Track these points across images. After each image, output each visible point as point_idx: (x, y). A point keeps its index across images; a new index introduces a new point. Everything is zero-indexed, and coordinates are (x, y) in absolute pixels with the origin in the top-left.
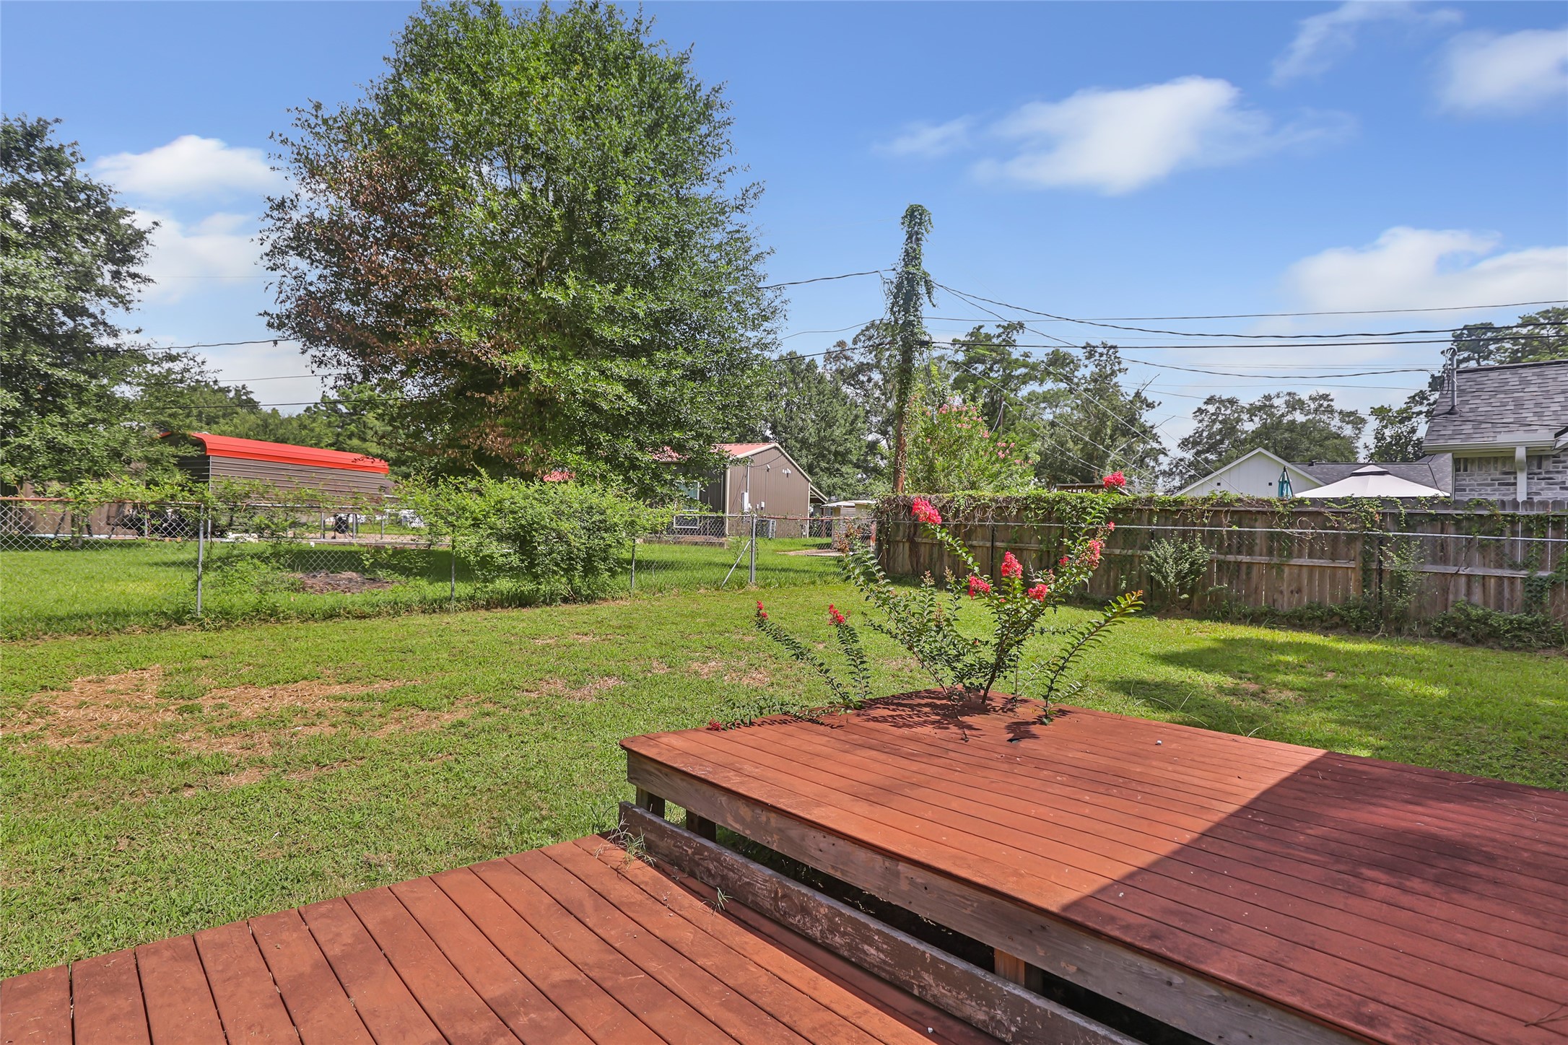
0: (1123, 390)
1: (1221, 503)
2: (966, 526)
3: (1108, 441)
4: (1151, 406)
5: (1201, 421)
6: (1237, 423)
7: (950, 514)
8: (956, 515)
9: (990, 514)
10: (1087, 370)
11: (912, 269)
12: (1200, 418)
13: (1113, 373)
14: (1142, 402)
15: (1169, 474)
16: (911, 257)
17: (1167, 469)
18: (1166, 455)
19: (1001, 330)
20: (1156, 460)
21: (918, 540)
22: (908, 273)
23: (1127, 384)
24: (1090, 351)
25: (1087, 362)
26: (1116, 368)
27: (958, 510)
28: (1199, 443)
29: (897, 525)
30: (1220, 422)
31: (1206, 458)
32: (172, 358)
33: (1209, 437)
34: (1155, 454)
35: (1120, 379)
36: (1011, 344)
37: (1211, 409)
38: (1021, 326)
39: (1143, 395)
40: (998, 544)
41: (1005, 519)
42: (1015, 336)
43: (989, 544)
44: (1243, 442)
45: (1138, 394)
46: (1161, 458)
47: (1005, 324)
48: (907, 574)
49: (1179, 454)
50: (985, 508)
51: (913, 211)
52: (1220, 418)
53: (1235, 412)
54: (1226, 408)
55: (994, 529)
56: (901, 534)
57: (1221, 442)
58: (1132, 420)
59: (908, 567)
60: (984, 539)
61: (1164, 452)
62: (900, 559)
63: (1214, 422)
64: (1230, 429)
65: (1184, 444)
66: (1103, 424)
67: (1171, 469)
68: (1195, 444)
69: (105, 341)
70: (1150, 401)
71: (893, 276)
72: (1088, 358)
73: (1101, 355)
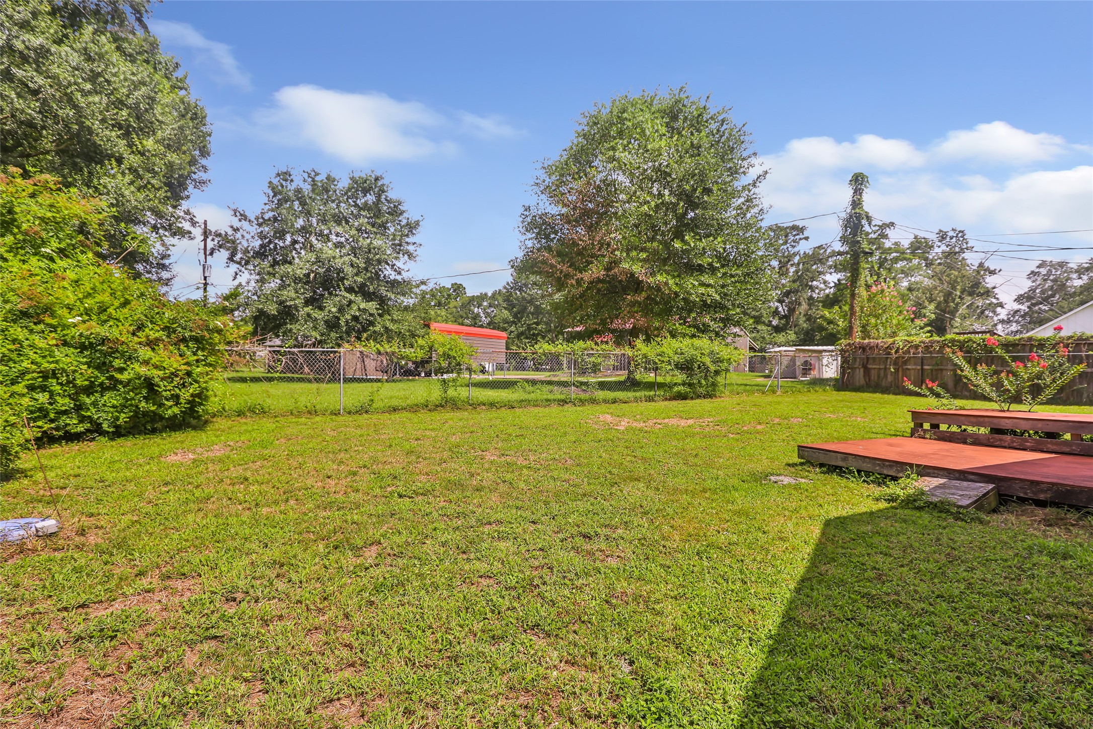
0: (969, 262)
1: (1080, 339)
2: (903, 358)
3: (958, 300)
4: (993, 272)
5: (1034, 281)
6: (1067, 280)
7: (893, 351)
8: (897, 352)
9: (920, 350)
10: (939, 250)
11: (857, 211)
12: (1033, 279)
13: (962, 251)
14: (985, 270)
15: (1008, 322)
16: (856, 203)
17: (1006, 318)
18: (1003, 307)
19: (877, 228)
20: (994, 312)
21: (870, 366)
22: (856, 213)
23: (972, 259)
24: (943, 236)
25: (939, 244)
26: (965, 246)
27: (898, 348)
28: (1033, 298)
29: (855, 359)
30: (1052, 281)
31: (1040, 309)
32: (423, 283)
33: (1043, 292)
34: (993, 307)
35: (967, 255)
36: (886, 237)
37: (1043, 271)
38: (892, 224)
39: (986, 265)
40: (926, 367)
41: (931, 353)
42: (887, 231)
43: (919, 367)
44: (1074, 295)
45: (981, 265)
46: (999, 309)
47: (880, 224)
48: (863, 387)
49: (1016, 306)
50: (917, 347)
51: (857, 177)
52: (1051, 277)
53: (1065, 272)
54: (1057, 270)
55: (922, 358)
56: (857, 363)
57: (1053, 296)
58: (977, 284)
59: (862, 382)
60: (915, 364)
61: (1001, 305)
62: (857, 378)
63: (1045, 280)
64: (1060, 286)
65: (1019, 299)
66: (954, 288)
67: (1009, 319)
68: (1029, 298)
69: (393, 276)
70: (992, 268)
71: (844, 215)
72: (940, 241)
73: (951, 238)
